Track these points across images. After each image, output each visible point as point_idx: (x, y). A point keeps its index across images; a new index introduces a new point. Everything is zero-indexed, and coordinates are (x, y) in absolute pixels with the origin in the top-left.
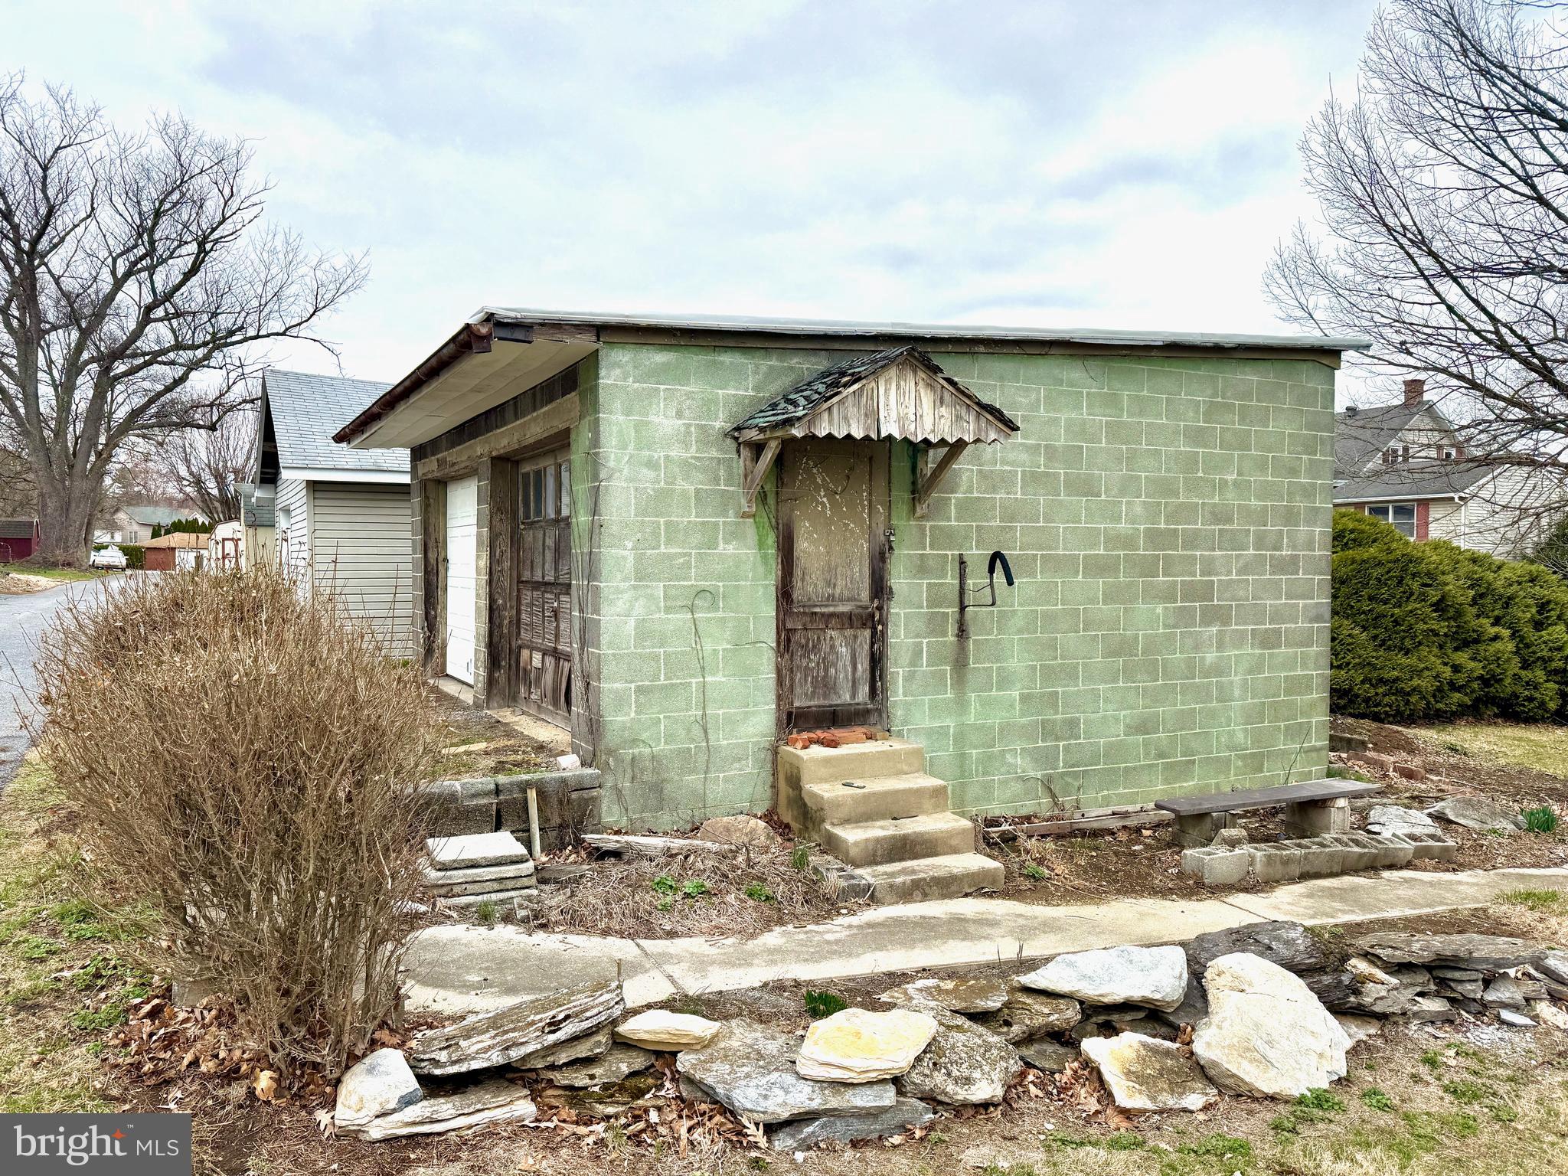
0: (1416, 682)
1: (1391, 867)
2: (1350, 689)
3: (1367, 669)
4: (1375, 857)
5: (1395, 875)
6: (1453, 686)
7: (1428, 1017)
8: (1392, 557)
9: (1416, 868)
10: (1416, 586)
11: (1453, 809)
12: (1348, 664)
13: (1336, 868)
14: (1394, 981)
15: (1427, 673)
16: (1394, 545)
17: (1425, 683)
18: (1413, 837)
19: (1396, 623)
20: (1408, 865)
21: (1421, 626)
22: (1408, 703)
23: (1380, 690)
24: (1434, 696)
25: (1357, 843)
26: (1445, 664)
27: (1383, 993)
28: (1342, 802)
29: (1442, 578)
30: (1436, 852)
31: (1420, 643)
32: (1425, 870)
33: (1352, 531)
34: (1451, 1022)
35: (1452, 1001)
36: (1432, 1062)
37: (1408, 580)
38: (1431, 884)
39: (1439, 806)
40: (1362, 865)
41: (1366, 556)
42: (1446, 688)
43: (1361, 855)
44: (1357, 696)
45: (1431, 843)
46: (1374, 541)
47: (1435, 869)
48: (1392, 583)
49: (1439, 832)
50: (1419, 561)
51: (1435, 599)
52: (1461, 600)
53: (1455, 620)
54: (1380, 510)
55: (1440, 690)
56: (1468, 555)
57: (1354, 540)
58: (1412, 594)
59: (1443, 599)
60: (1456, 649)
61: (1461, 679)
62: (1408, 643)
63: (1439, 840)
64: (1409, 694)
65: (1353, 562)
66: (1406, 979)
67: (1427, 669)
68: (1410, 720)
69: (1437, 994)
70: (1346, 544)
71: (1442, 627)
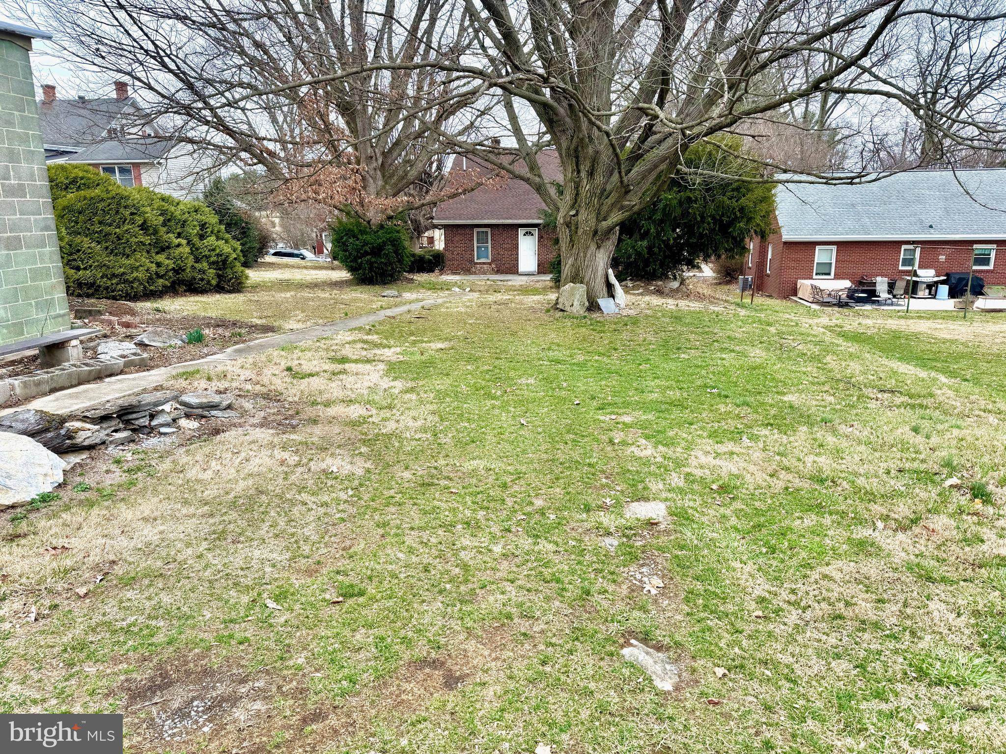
0: (135, 274)
1: (111, 375)
2: (94, 283)
3: (104, 269)
4: (100, 371)
5: (113, 379)
6: (159, 276)
7: (119, 442)
8: (110, 195)
9: (126, 373)
10: (127, 213)
11: (148, 338)
12: (91, 266)
13: (74, 382)
14: (97, 427)
15: (141, 268)
16: (110, 188)
17: (140, 275)
18: (124, 357)
19: (119, 238)
20: (122, 372)
21: (134, 240)
22: (132, 288)
23: (114, 282)
24: (148, 282)
25: (86, 365)
26: (152, 262)
27: (90, 435)
28: (74, 342)
29: (142, 209)
30: (137, 362)
31: (135, 251)
32: (131, 373)
33: (82, 178)
34: (133, 441)
35: (134, 430)
36: (118, 462)
37: (122, 210)
38: (134, 379)
39: (139, 338)
40: (92, 377)
41: (93, 195)
42: (154, 277)
43: (90, 372)
44: (99, 286)
45: (133, 357)
46: (98, 185)
47: (137, 372)
48: (113, 212)
49: (139, 351)
50: (127, 198)
51: (140, 222)
52: (155, 223)
53: (154, 235)
54: (109, 170)
55: (150, 278)
56: (159, 196)
57: (84, 184)
58: (126, 220)
59: (145, 222)
60: (157, 253)
61: (162, 271)
62: (127, 251)
63: (139, 355)
64: (132, 282)
65: (85, 199)
66: (104, 425)
67: (141, 266)
68: (135, 298)
69: (125, 429)
70: (79, 187)
71: (147, 240)
